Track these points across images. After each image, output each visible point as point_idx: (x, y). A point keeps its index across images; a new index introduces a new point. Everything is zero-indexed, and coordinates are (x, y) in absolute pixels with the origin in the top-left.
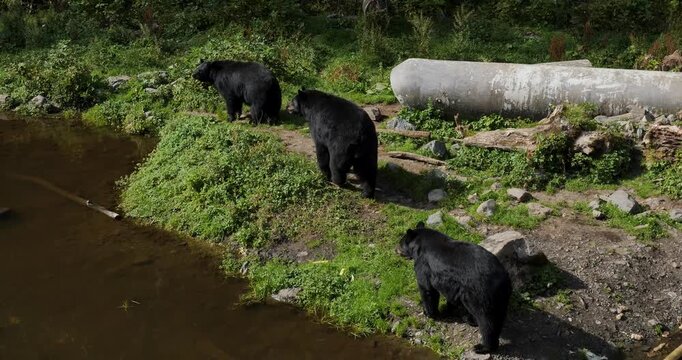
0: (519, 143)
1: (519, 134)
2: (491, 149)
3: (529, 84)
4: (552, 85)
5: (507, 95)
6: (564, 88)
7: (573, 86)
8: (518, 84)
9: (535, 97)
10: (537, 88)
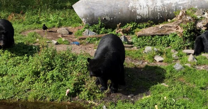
0: (168, 30)
1: (166, 27)
2: (153, 36)
3: (147, 6)
4: (158, 5)
5: (138, 12)
6: (164, 5)
7: (167, 4)
8: (142, 6)
9: (152, 11)
10: (151, 7)
